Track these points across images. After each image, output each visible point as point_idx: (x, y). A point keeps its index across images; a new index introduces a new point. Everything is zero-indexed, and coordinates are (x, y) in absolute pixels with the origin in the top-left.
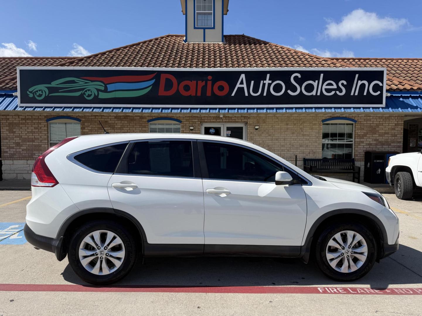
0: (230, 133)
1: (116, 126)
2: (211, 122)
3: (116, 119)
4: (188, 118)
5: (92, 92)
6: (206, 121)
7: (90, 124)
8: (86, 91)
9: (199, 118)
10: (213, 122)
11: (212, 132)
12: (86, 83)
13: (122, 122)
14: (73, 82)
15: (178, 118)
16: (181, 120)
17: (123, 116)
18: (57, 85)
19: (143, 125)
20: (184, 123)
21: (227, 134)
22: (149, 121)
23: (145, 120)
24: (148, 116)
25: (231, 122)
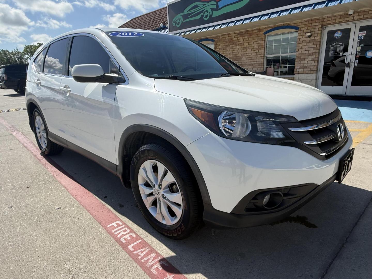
0: (365, 35)
1: (238, 43)
2: (336, 23)
3: (238, 36)
4: (307, 23)
5: (209, 12)
6: (329, 22)
7: (220, 43)
8: (204, 13)
9: (321, 21)
10: (339, 23)
11: (338, 37)
12: (205, 5)
13: (243, 38)
14: (196, 6)
15: (295, 25)
16: (298, 26)
17: (244, 32)
18: (187, 12)
19: (260, 38)
20: (302, 29)
21: (359, 36)
22: (266, 33)
23: (262, 33)
24: (265, 28)
25: (367, 18)
